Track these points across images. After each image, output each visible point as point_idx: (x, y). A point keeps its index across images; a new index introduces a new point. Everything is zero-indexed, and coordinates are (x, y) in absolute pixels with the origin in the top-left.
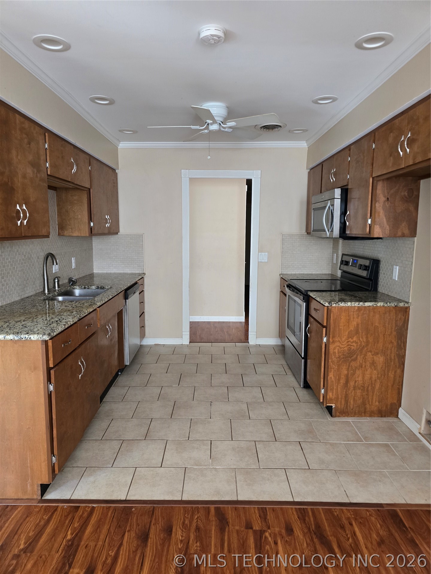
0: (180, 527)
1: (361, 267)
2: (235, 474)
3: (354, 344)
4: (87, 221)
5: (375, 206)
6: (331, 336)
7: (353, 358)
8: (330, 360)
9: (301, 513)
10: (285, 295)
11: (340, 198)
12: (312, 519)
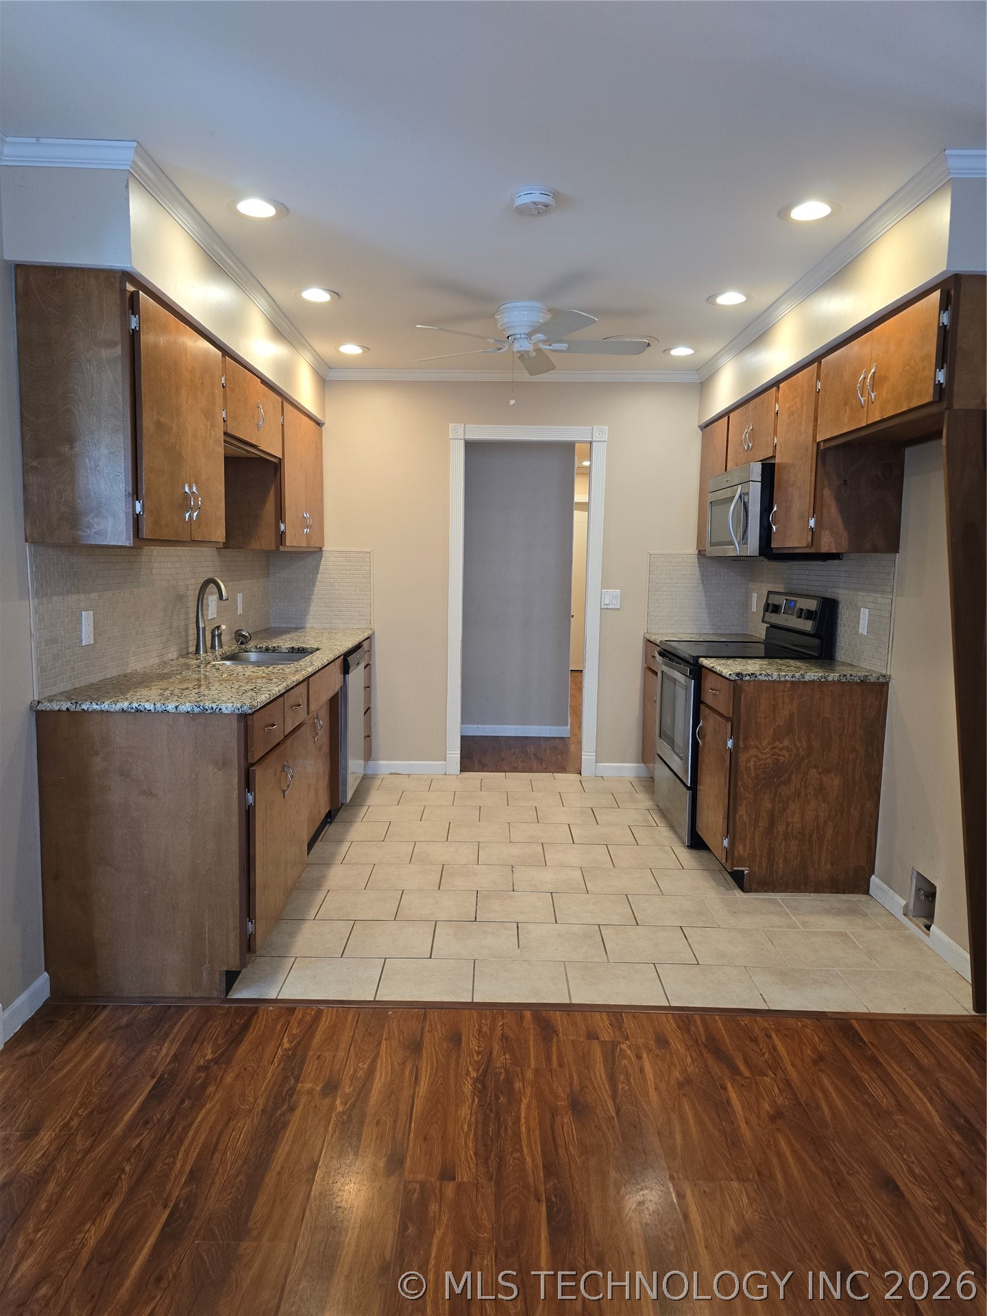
0: (473, 1035)
1: (801, 614)
2: (565, 969)
3: (785, 752)
4: (273, 521)
5: (822, 496)
6: (741, 737)
7: (782, 779)
8: (739, 783)
9: (683, 1021)
10: (656, 673)
11: (760, 480)
12: (701, 1029)
